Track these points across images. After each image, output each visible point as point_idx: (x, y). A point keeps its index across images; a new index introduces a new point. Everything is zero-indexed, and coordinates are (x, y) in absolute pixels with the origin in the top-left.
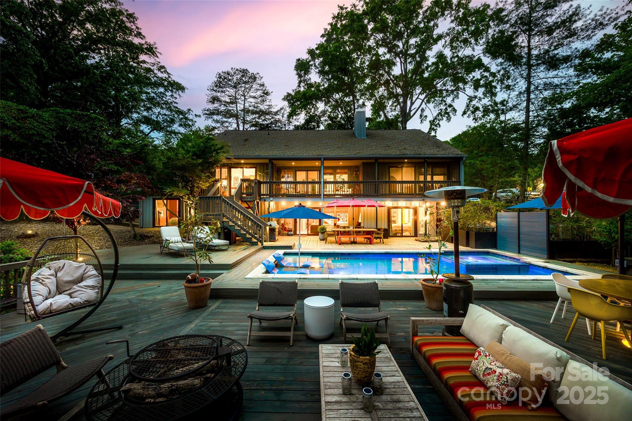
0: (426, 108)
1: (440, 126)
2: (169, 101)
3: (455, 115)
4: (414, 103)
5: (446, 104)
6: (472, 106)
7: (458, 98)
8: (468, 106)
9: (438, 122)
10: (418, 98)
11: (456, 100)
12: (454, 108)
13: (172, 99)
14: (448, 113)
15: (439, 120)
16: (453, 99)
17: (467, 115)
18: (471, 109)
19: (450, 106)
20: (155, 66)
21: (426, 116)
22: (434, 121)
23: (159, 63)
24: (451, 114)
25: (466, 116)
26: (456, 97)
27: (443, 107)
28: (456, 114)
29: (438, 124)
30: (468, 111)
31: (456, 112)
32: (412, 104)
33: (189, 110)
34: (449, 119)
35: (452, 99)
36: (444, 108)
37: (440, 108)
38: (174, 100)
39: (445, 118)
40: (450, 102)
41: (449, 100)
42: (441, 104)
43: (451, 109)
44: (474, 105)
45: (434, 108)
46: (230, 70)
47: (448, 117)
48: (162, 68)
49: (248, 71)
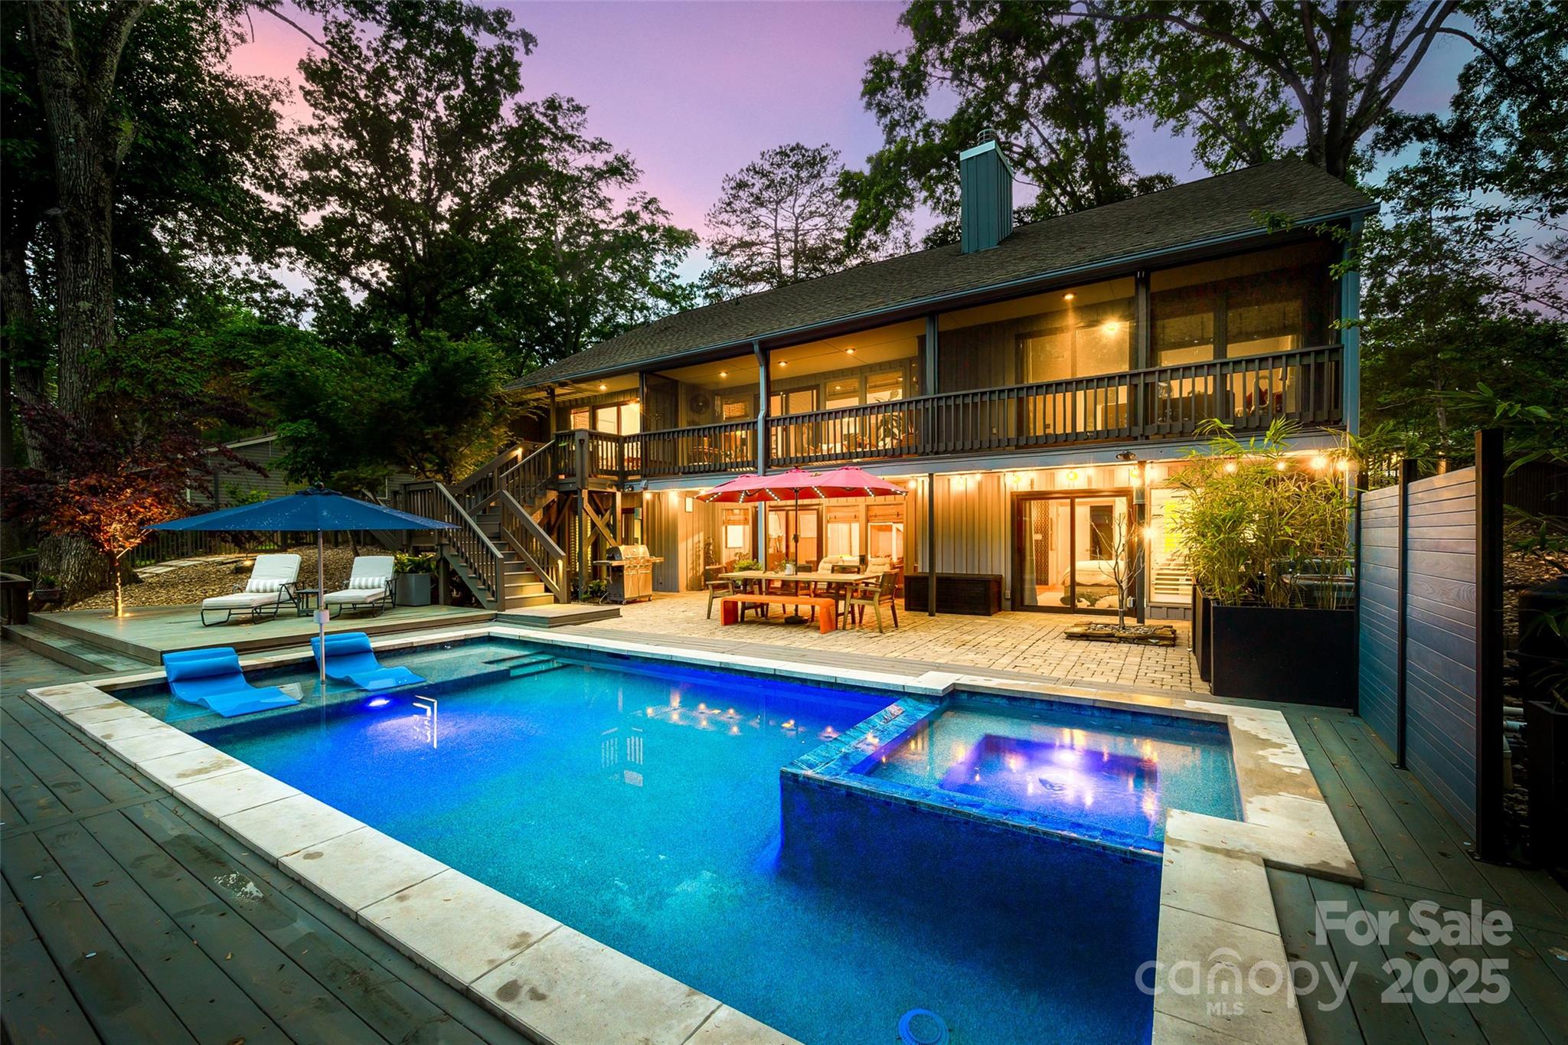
2: (663, 275)
4: (1396, 56)
10: (1419, 29)
13: (668, 271)
20: (639, 204)
23: (645, 193)
38: (671, 270)
46: (759, 162)
48: (650, 204)
49: (803, 148)
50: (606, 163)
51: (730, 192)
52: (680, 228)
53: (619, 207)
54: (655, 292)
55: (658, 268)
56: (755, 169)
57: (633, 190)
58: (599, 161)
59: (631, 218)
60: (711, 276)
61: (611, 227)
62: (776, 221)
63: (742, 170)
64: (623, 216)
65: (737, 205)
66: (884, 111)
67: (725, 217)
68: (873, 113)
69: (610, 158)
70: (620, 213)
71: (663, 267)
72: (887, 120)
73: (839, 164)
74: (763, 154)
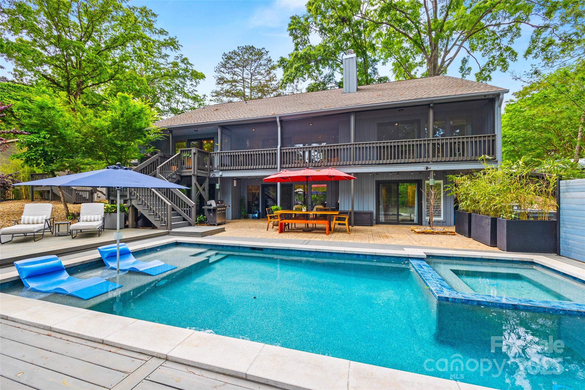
0: (468, 57)
1: (490, 79)
2: (190, 90)
3: (516, 60)
4: (449, 51)
5: (500, 48)
6: (541, 40)
7: (520, 36)
8: (534, 41)
9: (488, 73)
10: (455, 44)
11: (516, 40)
12: (513, 52)
13: (192, 88)
14: (503, 61)
15: (489, 71)
16: (512, 38)
17: (534, 55)
18: (540, 44)
19: (508, 49)
20: (179, 59)
21: (469, 69)
22: (481, 73)
23: (182, 55)
24: (508, 60)
25: (530, 57)
26: (515, 36)
27: (496, 53)
28: (517, 58)
29: (489, 76)
30: (534, 48)
31: (516, 56)
32: (447, 52)
33: (204, 96)
34: (505, 68)
35: (509, 39)
36: (498, 53)
37: (492, 55)
38: (194, 88)
39: (499, 68)
40: (506, 44)
41: (505, 42)
42: (492, 49)
43: (508, 53)
44: (545, 39)
45: (483, 56)
46: (236, 49)
47: (503, 65)
48: (184, 60)
49: (254, 48)
50: (165, 40)
51: (225, 60)
52: (199, 72)
53: (171, 59)
54: (186, 96)
55: (189, 86)
56: (235, 53)
57: (178, 53)
58: (162, 38)
59: (175, 65)
60: (216, 92)
61: (167, 67)
62: (243, 74)
63: (230, 52)
64: (172, 63)
65: (228, 65)
66: (296, 38)
67: (222, 69)
68: (291, 38)
69: (167, 38)
70: (171, 62)
71: (191, 87)
72: (296, 41)
73: (268, 56)
74: (238, 48)
